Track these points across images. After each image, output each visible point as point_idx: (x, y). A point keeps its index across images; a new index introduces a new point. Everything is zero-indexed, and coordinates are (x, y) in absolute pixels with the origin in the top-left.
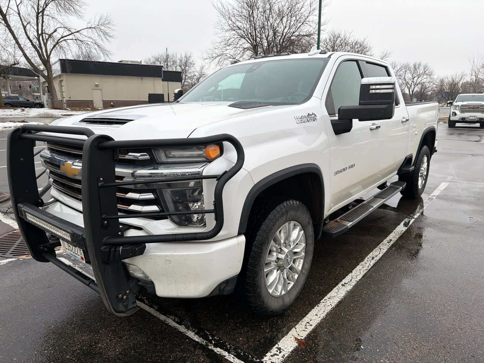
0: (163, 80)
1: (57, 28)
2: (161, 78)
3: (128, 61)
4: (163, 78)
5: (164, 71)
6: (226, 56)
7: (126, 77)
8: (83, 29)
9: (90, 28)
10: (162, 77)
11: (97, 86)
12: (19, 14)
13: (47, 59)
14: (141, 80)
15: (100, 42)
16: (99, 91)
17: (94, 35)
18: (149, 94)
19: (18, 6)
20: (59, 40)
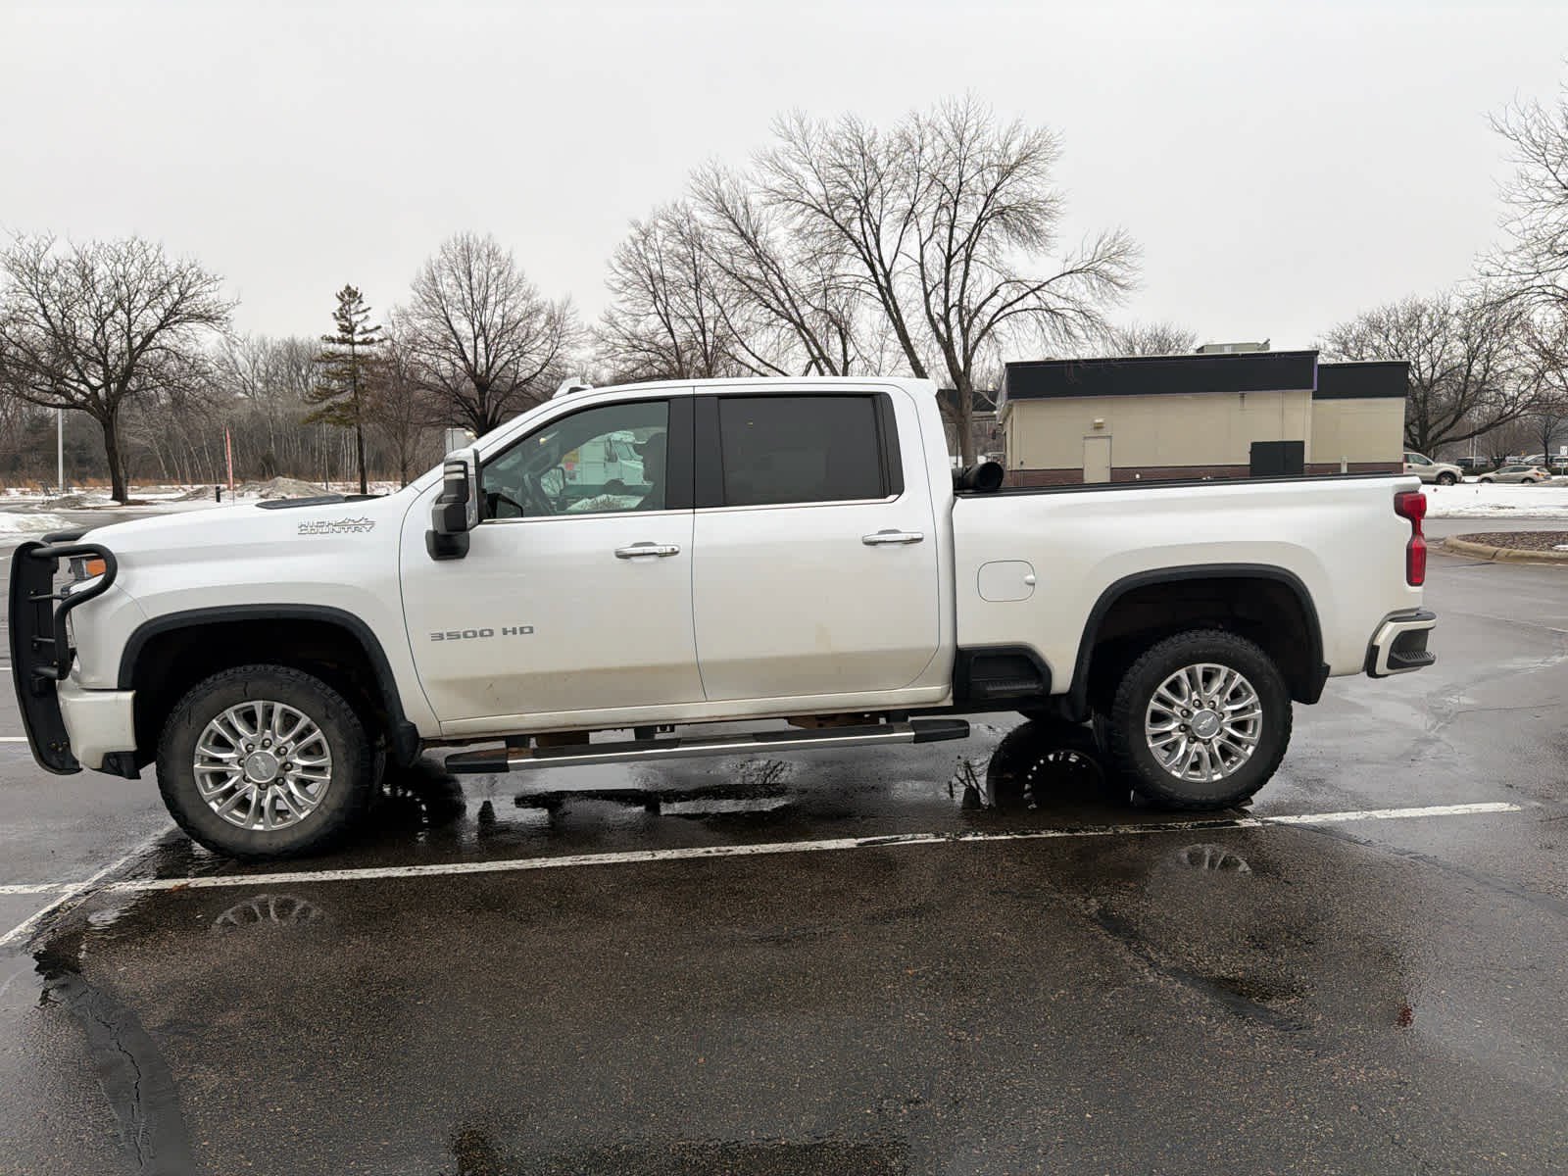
0: (1316, 396)
1: (1000, 285)
2: (1311, 391)
3: (1222, 346)
4: (1315, 389)
5: (1320, 366)
6: (1544, 293)
7: (1188, 396)
8: (1053, 279)
9: (1071, 272)
10: (1312, 388)
11: (1099, 427)
12: (922, 265)
13: (965, 368)
14: (1238, 400)
15: (1095, 308)
16: (1106, 442)
17: (1079, 289)
18: (1254, 445)
19: (922, 247)
20: (995, 315)
